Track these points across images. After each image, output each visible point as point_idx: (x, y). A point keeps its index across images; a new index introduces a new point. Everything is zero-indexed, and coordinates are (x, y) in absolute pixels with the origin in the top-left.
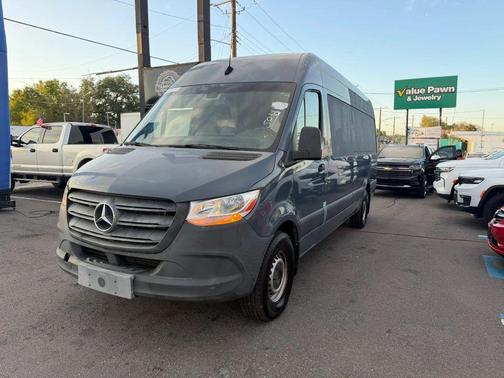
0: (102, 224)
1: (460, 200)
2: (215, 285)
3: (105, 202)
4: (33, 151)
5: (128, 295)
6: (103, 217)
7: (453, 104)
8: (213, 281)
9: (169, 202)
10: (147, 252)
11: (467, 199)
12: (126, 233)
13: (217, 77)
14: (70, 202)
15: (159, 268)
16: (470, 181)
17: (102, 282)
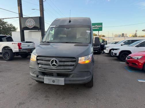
0: (54, 65)
2: (87, 79)
3: (54, 59)
5: (63, 84)
6: (54, 63)
7: (101, 30)
9: (74, 58)
10: (68, 72)
11: (116, 54)
12: (61, 67)
13: (67, 23)
14: (37, 60)
15: (71, 76)
16: (116, 49)
17: (54, 81)
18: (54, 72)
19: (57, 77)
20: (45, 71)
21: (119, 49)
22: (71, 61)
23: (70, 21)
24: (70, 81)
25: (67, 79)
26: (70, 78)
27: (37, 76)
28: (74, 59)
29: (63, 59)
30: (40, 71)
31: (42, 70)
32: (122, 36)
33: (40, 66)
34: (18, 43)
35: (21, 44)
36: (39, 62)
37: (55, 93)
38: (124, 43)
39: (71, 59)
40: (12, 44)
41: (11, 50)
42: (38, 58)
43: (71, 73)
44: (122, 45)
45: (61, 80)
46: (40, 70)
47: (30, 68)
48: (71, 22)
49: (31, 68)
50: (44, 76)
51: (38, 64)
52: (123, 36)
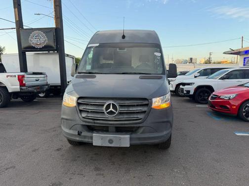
0: (109, 113)
1: (185, 92)
3: (111, 102)
6: (111, 109)
8: (165, 133)
9: (145, 99)
10: (137, 124)
11: (188, 92)
12: (124, 116)
13: (118, 39)
14: (79, 104)
15: (141, 130)
16: (188, 84)
17: (111, 141)
18: (111, 124)
19: (117, 133)
20: (95, 123)
21: (194, 83)
22: (140, 105)
23: (124, 37)
24: (139, 139)
25: (134, 136)
26: (138, 134)
27: (79, 134)
28: (145, 101)
29: (127, 103)
30: (84, 123)
31: (89, 122)
32: (189, 63)
33: (84, 115)
34: (19, 76)
35: (23, 76)
36: (82, 108)
37: (110, 163)
38: (199, 74)
39: (140, 102)
40: (7, 76)
41: (5, 88)
42: (80, 101)
43: (141, 125)
44: (195, 77)
45: (124, 138)
46: (86, 122)
47: (62, 119)
48: (126, 39)
49: (67, 119)
50: (93, 133)
51: (81, 111)
52: (191, 62)
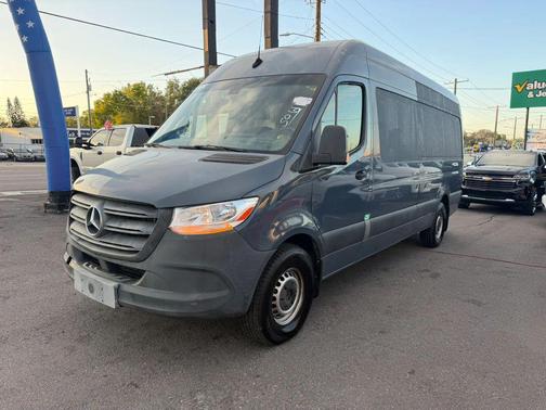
0: (91, 228)
3: (94, 205)
4: (100, 153)
5: (113, 304)
6: (92, 220)
8: (195, 296)
9: (151, 207)
10: (130, 260)
12: (111, 239)
13: (247, 70)
15: (142, 278)
17: (91, 288)
23: (259, 62)
25: (125, 286)
26: (136, 285)
27: (69, 262)
31: (75, 242)
33: (72, 226)
39: (140, 213)
45: (108, 287)
48: (263, 66)
